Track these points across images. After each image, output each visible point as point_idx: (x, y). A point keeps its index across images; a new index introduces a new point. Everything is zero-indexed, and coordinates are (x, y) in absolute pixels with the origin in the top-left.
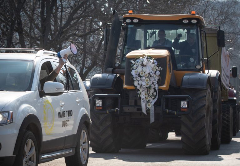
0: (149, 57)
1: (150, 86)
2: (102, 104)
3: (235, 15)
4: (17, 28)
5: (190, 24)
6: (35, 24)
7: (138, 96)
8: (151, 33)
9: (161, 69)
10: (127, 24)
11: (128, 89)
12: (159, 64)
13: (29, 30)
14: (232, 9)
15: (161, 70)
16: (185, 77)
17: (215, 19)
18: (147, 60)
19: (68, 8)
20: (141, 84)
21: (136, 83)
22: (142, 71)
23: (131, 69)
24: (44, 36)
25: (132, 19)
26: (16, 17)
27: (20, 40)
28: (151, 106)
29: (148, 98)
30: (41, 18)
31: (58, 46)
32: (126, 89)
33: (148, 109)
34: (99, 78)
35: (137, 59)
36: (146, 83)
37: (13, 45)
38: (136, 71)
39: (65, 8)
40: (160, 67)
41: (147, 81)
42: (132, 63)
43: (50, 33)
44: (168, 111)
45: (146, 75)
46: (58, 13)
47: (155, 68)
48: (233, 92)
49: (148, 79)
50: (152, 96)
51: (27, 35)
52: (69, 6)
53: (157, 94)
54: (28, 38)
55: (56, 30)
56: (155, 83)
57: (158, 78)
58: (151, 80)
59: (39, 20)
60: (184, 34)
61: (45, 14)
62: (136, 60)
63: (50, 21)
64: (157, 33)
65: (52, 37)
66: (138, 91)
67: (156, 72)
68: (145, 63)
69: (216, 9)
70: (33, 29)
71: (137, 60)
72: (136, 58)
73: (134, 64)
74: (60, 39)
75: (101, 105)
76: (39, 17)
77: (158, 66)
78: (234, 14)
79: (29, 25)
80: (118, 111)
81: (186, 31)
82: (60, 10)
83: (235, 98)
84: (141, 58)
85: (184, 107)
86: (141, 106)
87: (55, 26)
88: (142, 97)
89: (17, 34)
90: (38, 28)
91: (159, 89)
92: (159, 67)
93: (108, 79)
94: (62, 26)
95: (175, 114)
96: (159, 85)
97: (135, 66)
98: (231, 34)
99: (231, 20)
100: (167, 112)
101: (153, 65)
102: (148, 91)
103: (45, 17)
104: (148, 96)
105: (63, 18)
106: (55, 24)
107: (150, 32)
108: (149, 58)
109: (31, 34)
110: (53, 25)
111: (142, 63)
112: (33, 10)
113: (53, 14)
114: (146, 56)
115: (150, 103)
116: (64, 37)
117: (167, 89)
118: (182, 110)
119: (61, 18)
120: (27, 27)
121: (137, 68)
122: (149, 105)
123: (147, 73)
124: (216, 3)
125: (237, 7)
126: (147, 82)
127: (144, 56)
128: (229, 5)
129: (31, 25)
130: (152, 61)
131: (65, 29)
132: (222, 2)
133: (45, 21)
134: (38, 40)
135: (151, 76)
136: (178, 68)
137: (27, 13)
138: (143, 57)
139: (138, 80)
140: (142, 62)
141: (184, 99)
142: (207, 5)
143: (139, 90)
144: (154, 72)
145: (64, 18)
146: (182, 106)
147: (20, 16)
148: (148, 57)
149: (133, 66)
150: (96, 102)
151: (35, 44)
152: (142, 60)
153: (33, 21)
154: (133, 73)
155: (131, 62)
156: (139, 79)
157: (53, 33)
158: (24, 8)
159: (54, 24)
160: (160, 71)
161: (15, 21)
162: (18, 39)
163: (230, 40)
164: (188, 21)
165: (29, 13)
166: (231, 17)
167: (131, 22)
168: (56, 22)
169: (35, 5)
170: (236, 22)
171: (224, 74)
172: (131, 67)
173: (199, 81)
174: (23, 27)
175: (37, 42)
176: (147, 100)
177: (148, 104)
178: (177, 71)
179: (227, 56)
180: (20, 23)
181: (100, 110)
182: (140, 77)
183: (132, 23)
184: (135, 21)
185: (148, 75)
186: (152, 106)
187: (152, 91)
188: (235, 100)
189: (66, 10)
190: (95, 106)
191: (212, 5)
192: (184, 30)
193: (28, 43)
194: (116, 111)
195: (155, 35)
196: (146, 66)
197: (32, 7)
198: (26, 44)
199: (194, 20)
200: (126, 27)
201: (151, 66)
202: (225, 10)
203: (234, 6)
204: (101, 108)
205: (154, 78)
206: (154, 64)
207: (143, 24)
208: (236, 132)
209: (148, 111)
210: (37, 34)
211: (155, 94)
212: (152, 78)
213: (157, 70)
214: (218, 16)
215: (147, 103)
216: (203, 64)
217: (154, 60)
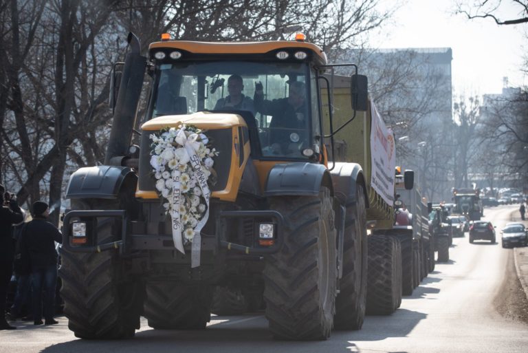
0: (191, 128)
1: (192, 190)
2: (87, 232)
3: (412, 77)
4: (11, 102)
5: (292, 61)
6: (44, 95)
7: (166, 213)
8: (212, 84)
9: (217, 154)
10: (159, 62)
11: (145, 198)
12: (211, 141)
13: (34, 107)
14: (405, 65)
15: (215, 155)
16: (273, 170)
17: (375, 85)
18: (185, 133)
19: (106, 65)
20: (171, 186)
21: (160, 185)
22: (174, 158)
23: (151, 154)
24: (61, 118)
25: (168, 51)
26: (10, 82)
27: (17, 125)
28: (194, 235)
29: (188, 217)
30: (56, 85)
31: (89, 135)
32: (140, 198)
33: (186, 241)
34: (88, 176)
35: (164, 131)
36: (181, 183)
37: (4, 133)
38: (160, 158)
39: (101, 66)
40: (214, 150)
41: (184, 179)
42: (151, 141)
43: (72, 112)
44: (231, 245)
45: (182, 166)
46: (88, 74)
47: (202, 150)
48: (406, 216)
49: (187, 176)
50: (195, 213)
51: (30, 115)
52: (109, 63)
53: (206, 208)
54: (33, 122)
55: (84, 106)
56: (201, 185)
57: (209, 173)
58: (192, 177)
59: (52, 88)
60: (284, 85)
61: (64, 77)
62: (161, 134)
63: (73, 89)
64: (226, 83)
65: (77, 120)
66: (164, 203)
67: (204, 160)
68: (179, 140)
69: (376, 67)
70: (41, 105)
71: (164, 135)
72: (161, 131)
73: (157, 144)
74: (90, 122)
75: (84, 234)
76: (53, 82)
77: (209, 146)
78: (409, 75)
79: (35, 97)
80: (121, 249)
81: (287, 78)
82: (91, 70)
83: (409, 227)
84: (173, 129)
85: (265, 236)
86: (171, 235)
87: (83, 99)
88: (174, 215)
89: (13, 113)
90: (50, 102)
91: (212, 199)
92: (211, 150)
93: (107, 177)
94: (95, 99)
95: (247, 252)
96: (212, 189)
97: (158, 148)
98: (403, 112)
99: (403, 85)
100: (229, 247)
101: (197, 145)
102: (186, 202)
103: (64, 81)
104: (188, 213)
105: (97, 84)
106: (82, 96)
107: (210, 82)
108: (191, 130)
109: (37, 114)
110: (79, 98)
111: (174, 141)
112: (41, 71)
113: (78, 76)
114: (184, 125)
115: (191, 229)
116: (98, 119)
117: (233, 197)
118: (262, 243)
119: (93, 84)
120: (32, 101)
121: (162, 151)
122: (189, 233)
123: (184, 161)
124: (377, 57)
125: (414, 62)
126: (184, 183)
127: (180, 126)
128: (400, 59)
129: (38, 97)
130: (195, 136)
131: (101, 105)
132: (388, 54)
133: (64, 90)
134: (52, 125)
135: (193, 170)
136: (265, 155)
137: (30, 75)
138: (177, 128)
139: (165, 177)
140: (175, 138)
141: (267, 220)
142: (359, 60)
143: (166, 201)
144: (201, 160)
145: (99, 85)
146: (263, 235)
147: (17, 80)
148: (187, 127)
149: (154, 147)
150: (74, 228)
151: (45, 132)
152: (173, 133)
153: (41, 90)
154: (155, 162)
155: (150, 138)
156: (166, 175)
157: (79, 111)
158: (24, 66)
159: (80, 95)
160: (213, 158)
161: (8, 90)
162: (15, 122)
163: (402, 123)
164: (287, 55)
165: (34, 75)
166: (402, 81)
167: (165, 58)
168: (83, 91)
169: (46, 60)
170: (414, 90)
171: (380, 173)
172: (151, 149)
173: (305, 180)
174: (23, 100)
175: (50, 128)
176: (186, 222)
177: (187, 230)
178: (260, 160)
179: (389, 138)
180: (17, 94)
181: (83, 245)
182: (170, 171)
183: (167, 60)
184: (175, 55)
185: (186, 165)
186: (196, 235)
187: (195, 202)
188: (411, 231)
189: (102, 70)
190: (70, 237)
191: (369, 60)
192: (283, 76)
193: (33, 131)
194: (116, 247)
195: (221, 88)
196: (182, 146)
197: (40, 64)
198: (28, 132)
199: (301, 53)
200: (156, 69)
201: (194, 146)
202: (393, 69)
203: (409, 61)
204: (83, 241)
205: (200, 173)
206: (199, 143)
207: (192, 62)
208: (412, 286)
209: (188, 245)
210: (48, 114)
211: (202, 208)
212: (195, 174)
213: (206, 155)
214: (380, 79)
215: (185, 229)
216: (322, 148)
217: (201, 134)
